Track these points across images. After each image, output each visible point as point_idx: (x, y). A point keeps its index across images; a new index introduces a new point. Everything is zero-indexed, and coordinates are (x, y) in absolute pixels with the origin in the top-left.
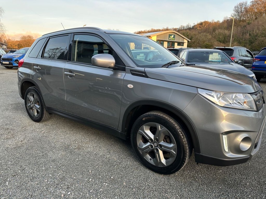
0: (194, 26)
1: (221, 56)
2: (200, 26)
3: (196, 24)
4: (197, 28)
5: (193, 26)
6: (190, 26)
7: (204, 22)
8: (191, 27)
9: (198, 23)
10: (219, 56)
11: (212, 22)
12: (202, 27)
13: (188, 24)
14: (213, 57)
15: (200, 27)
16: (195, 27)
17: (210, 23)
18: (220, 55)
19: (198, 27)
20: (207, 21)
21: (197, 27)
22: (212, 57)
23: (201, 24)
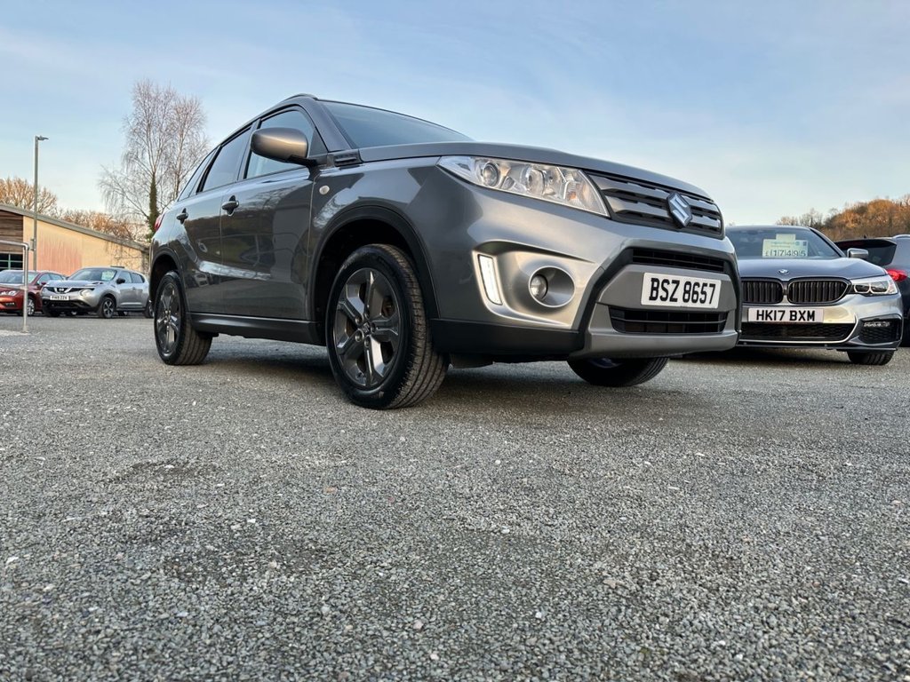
0: (834, 218)
1: (805, 244)
2: (858, 216)
3: (841, 210)
4: (847, 225)
5: (828, 219)
6: (816, 220)
7: (870, 204)
8: (823, 223)
9: (849, 208)
10: (798, 244)
11: (904, 204)
12: (863, 221)
13: (809, 212)
14: (776, 249)
15: (855, 221)
16: (837, 222)
17: (897, 205)
18: (801, 242)
19: (850, 220)
20: (883, 201)
21: (847, 222)
22: (774, 249)
23: (862, 210)
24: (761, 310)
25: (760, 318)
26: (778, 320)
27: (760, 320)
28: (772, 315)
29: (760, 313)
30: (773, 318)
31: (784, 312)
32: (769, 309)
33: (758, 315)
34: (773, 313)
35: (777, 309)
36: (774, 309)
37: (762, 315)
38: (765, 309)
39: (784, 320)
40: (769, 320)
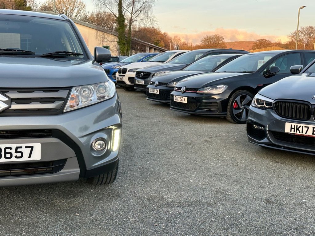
24: (293, 124)
25: (293, 130)
26: (304, 133)
27: (292, 132)
28: (300, 129)
29: (293, 127)
30: (301, 132)
31: (308, 128)
32: (299, 125)
33: (291, 128)
34: (301, 128)
35: (304, 125)
36: (302, 125)
37: (294, 128)
38: (296, 124)
39: (308, 134)
40: (298, 133)
